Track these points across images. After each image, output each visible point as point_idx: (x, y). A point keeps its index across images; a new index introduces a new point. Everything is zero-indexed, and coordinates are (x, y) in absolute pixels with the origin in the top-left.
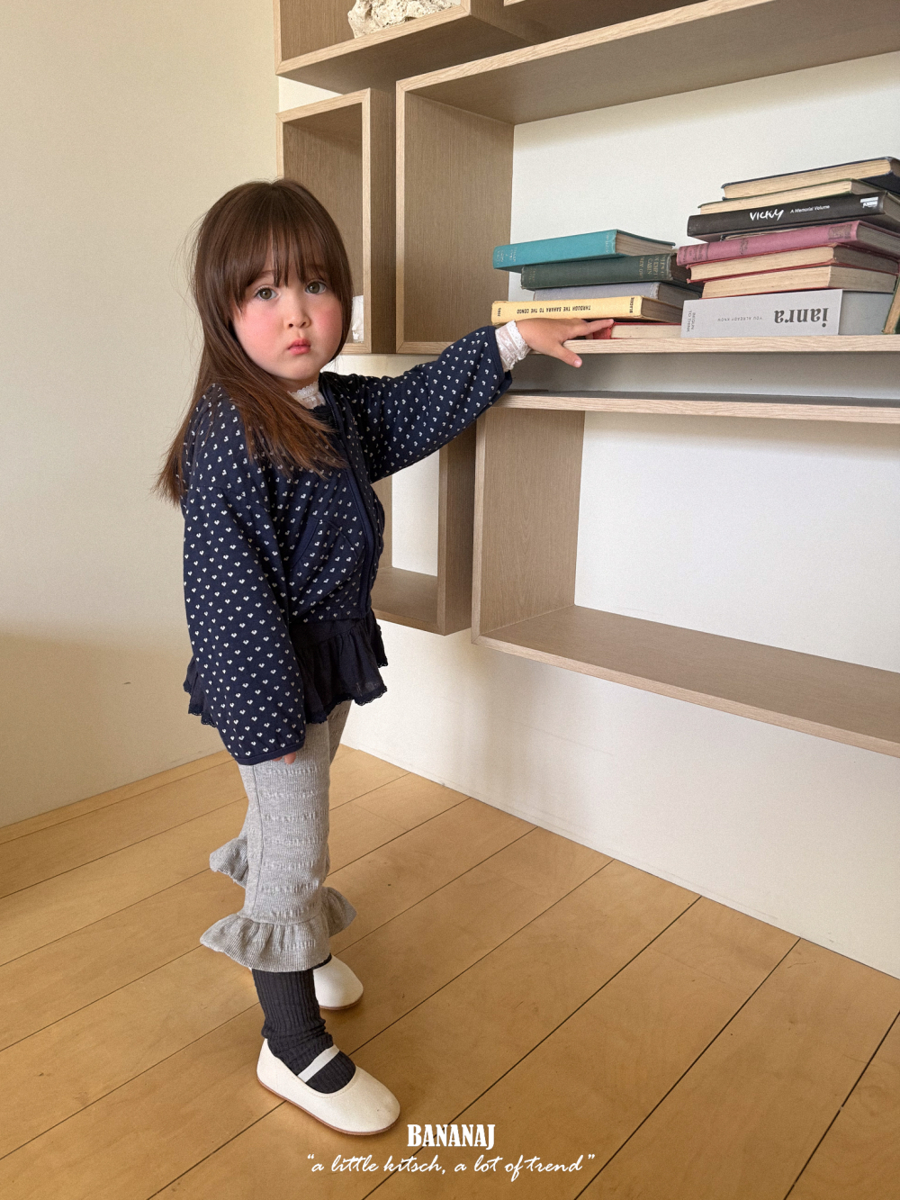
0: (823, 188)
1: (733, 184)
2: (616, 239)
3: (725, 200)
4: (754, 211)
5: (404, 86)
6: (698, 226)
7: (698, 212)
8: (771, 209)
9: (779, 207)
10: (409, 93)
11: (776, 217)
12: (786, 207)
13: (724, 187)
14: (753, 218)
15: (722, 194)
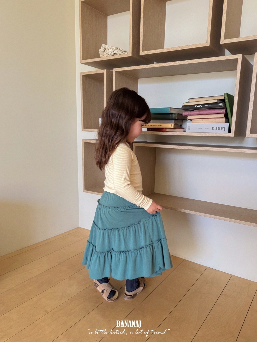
0: (211, 101)
1: (191, 99)
2: (170, 109)
3: (189, 102)
4: (196, 105)
5: (114, 70)
6: (184, 108)
7: (183, 105)
8: (200, 105)
9: (201, 104)
10: (116, 72)
11: (201, 107)
12: (203, 104)
13: (189, 99)
14: (196, 107)
15: (188, 101)
